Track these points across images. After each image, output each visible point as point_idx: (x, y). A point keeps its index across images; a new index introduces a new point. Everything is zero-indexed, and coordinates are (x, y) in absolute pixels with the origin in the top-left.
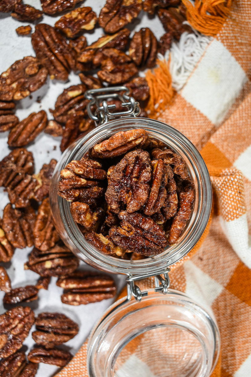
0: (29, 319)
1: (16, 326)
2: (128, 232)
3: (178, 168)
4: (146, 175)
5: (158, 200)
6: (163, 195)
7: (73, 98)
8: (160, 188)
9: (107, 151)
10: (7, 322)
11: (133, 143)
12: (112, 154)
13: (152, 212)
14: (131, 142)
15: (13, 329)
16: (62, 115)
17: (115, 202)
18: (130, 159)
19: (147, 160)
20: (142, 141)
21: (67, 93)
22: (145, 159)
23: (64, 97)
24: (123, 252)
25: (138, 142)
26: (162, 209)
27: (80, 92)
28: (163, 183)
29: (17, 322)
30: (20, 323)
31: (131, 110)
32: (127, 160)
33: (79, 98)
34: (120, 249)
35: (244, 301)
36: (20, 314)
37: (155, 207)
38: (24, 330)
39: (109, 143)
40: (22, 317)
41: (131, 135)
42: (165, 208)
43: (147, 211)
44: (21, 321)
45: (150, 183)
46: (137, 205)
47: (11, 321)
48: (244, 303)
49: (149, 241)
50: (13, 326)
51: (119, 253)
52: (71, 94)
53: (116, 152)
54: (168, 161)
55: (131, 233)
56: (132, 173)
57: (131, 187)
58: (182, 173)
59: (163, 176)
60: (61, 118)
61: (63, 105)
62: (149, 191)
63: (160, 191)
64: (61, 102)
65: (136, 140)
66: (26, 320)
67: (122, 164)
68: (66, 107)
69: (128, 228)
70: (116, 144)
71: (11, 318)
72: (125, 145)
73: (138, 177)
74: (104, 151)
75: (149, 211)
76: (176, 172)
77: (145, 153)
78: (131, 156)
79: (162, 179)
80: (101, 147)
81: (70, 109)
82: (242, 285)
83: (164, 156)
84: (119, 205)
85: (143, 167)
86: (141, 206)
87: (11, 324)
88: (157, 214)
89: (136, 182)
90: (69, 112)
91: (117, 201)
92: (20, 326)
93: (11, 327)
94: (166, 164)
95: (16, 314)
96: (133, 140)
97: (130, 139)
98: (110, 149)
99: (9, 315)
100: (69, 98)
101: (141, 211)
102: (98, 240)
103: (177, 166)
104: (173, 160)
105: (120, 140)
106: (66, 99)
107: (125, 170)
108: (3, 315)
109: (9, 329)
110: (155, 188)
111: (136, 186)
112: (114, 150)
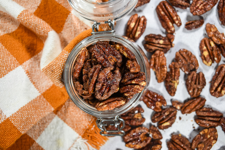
0: (193, 9)
1: (200, 5)
2: (112, 58)
3: (81, 88)
4: (99, 86)
5: (94, 72)
6: (91, 74)
7: (167, 121)
8: (92, 79)
9: (119, 101)
10: (206, 7)
11: (104, 104)
12: (116, 99)
13: (97, 66)
14: (106, 104)
15: (202, 3)
16: (172, 112)
17: (117, 74)
18: (106, 96)
19: (97, 94)
20: (99, 104)
21: (170, 124)
22: (98, 95)
23: (172, 122)
24: (115, 46)
25: (102, 104)
26: (92, 67)
27: (163, 125)
28: (90, 81)
29: (200, 7)
30: (198, 7)
31: (102, 121)
32: (108, 95)
33: (163, 122)
34: (117, 48)
35: (60, 4)
36: (199, 12)
37: (95, 69)
38: (195, 3)
39: (117, 105)
40: (197, 10)
41: (105, 108)
42: (90, 67)
43: (100, 67)
44: (198, 8)
45: (97, 81)
46: (105, 71)
47: (203, 8)
48: (59, 3)
49: (102, 50)
50: (202, 5)
51: (118, 46)
52: (168, 124)
53: (114, 99)
54: (85, 92)
55: (110, 57)
56: (106, 88)
57: (107, 80)
58: (79, 85)
59: (89, 84)
60: (173, 110)
61: (172, 117)
62: (98, 77)
63: (92, 77)
64: (173, 119)
65: (103, 105)
66: (195, 8)
67: (111, 93)
68: (170, 116)
69: (111, 60)
70: (114, 104)
71: (203, 9)
72: (109, 103)
73: (103, 85)
74: (120, 100)
75: (99, 67)
76: (82, 86)
77: (98, 98)
78: (105, 97)
79: (90, 83)
80: (121, 103)
81: (168, 116)
82: (61, 14)
83: (87, 95)
84: (115, 72)
85: (100, 91)
86: (103, 70)
87: (203, 6)
88: (95, 65)
89: (104, 83)
90: (168, 113)
91: (115, 74)
92: (198, 5)
93: (203, 4)
94: (86, 91)
95: (201, 11)
96: (105, 105)
97: (106, 106)
98: (117, 101)
99: (205, 11)
100: (169, 121)
101: (103, 67)
102: (128, 54)
103: (81, 89)
104: (83, 92)
105: (111, 106)
106: (171, 120)
107: (109, 90)
108: (208, 11)
109: (204, 3)
110: (95, 79)
111: (104, 81)
112: (115, 101)
